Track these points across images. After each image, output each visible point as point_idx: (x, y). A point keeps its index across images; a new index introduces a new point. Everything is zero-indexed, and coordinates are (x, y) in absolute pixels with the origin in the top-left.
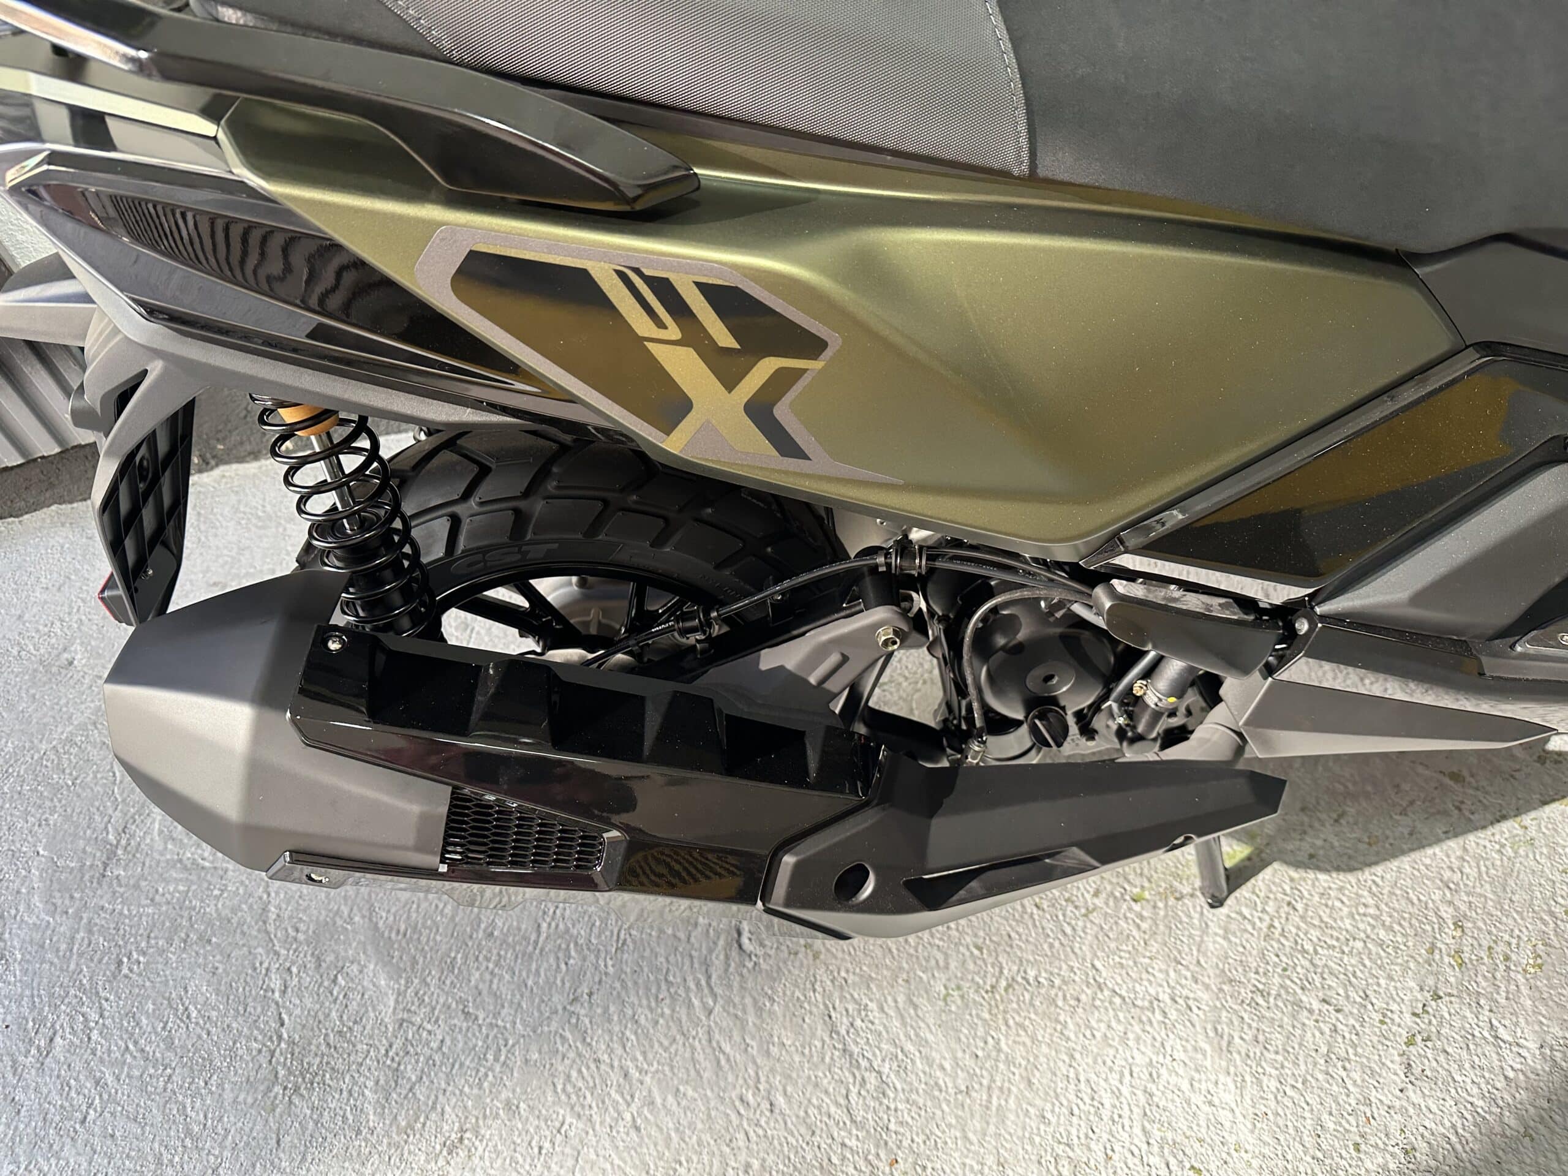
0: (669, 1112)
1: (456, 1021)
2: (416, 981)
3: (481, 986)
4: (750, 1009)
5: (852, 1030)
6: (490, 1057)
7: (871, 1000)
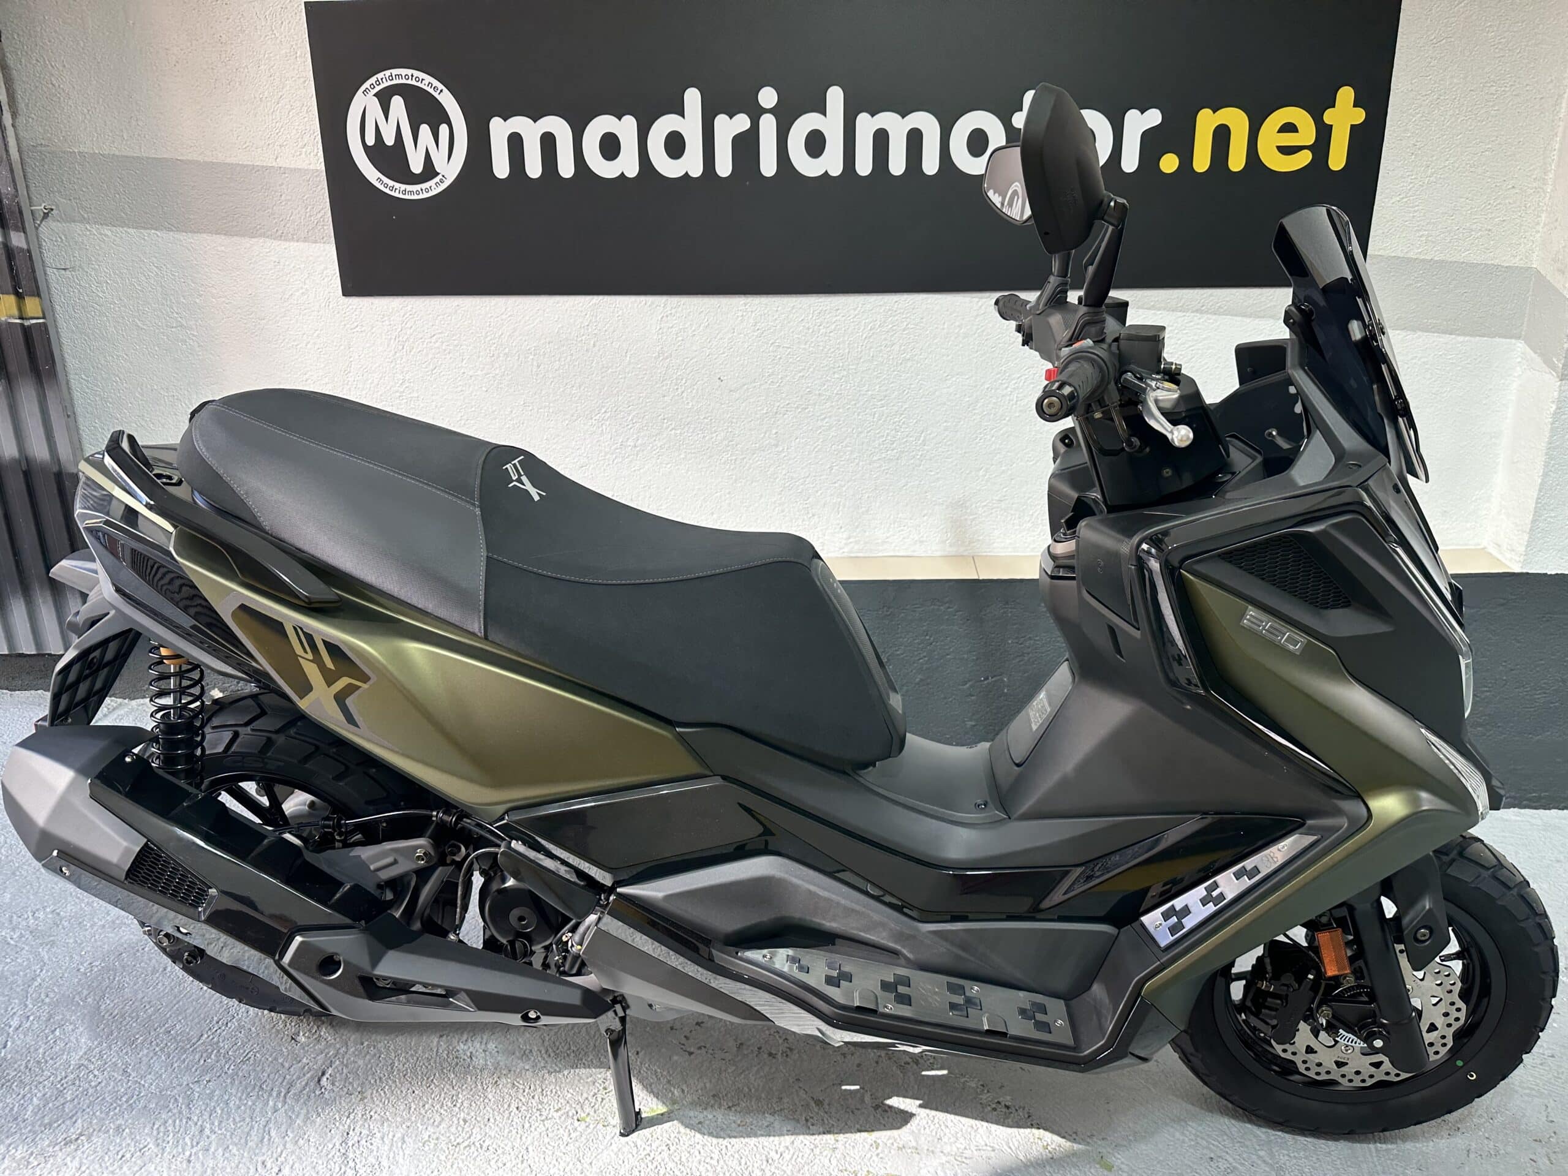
0: (214, 1157)
1: (116, 1075)
2: (105, 1045)
3: (144, 1058)
4: (302, 1117)
5: (357, 1145)
6: (124, 1099)
7: (379, 1132)
